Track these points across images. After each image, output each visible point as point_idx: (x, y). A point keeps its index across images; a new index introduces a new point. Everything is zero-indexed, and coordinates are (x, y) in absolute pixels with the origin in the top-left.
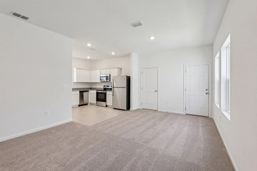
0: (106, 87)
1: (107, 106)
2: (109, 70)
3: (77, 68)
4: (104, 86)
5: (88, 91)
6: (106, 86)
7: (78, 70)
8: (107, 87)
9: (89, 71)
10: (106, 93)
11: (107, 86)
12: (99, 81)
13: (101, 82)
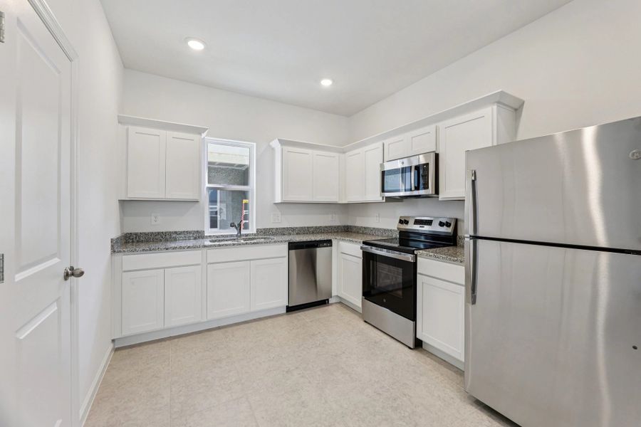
0: (412, 227)
1: (418, 344)
2: (431, 128)
3: (282, 142)
4: (401, 222)
5: (329, 243)
6: (411, 221)
7: (287, 148)
8: (417, 227)
9: (336, 155)
10: (415, 264)
11: (417, 222)
12: (375, 195)
13: (389, 199)
